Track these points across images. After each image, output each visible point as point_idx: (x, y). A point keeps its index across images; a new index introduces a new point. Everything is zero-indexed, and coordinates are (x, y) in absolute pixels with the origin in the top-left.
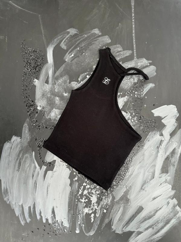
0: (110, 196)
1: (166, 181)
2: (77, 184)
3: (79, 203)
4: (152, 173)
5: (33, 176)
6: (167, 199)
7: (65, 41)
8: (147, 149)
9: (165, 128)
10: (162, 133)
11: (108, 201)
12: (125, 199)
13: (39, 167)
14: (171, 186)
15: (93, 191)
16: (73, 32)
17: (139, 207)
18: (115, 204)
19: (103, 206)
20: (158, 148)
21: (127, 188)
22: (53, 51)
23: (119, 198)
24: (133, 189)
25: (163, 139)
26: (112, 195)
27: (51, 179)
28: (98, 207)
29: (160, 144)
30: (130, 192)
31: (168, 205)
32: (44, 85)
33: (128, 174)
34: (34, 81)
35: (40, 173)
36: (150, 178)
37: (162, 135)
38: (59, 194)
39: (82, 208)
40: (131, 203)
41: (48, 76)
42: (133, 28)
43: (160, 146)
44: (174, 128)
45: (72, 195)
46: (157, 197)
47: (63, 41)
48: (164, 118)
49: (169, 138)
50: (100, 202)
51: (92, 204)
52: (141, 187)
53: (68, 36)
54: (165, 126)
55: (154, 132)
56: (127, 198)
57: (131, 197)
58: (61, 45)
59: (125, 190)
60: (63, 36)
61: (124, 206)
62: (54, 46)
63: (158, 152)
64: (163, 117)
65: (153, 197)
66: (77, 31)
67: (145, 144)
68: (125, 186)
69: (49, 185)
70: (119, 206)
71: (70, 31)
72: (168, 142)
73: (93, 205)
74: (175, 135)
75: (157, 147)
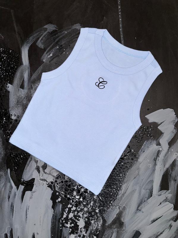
0: (100, 219)
1: (166, 200)
2: (61, 205)
3: (64, 228)
4: (150, 190)
5: (9, 197)
6: (169, 221)
7: (42, 39)
8: (142, 162)
9: (163, 135)
10: (159, 142)
11: (98, 225)
12: (119, 222)
13: (16, 187)
14: (172, 205)
15: (80, 214)
16: (51, 28)
17: (135, 231)
18: (106, 229)
19: (93, 232)
20: (155, 160)
21: (121, 209)
22: (29, 51)
23: (111, 221)
24: (127, 210)
25: (161, 149)
26: (103, 218)
27: (30, 200)
28: (86, 233)
29: (158, 155)
30: (124, 214)
31: (170, 229)
32: (19, 90)
33: (121, 193)
34: (7, 86)
35: (17, 194)
36: (147, 196)
37: (159, 144)
38: (40, 218)
39: (67, 234)
40: (125, 227)
41: (23, 80)
42: (120, 22)
43: (157, 157)
44: (173, 135)
45: (56, 219)
46: (157, 219)
47: (40, 39)
48: (161, 124)
49: (168, 148)
50: (88, 227)
51: (79, 230)
52: (136, 207)
53: (45, 33)
54: (163, 133)
55: (150, 141)
56: (120, 221)
57: (126, 219)
58: (37, 44)
59: (118, 212)
60: (39, 34)
61: (118, 232)
62: (29, 45)
63: (155, 164)
64: (159, 123)
65: (152, 219)
66: (56, 27)
67: (139, 156)
68: (117, 207)
69: (28, 207)
70: (112, 231)
71: (48, 27)
72: (167, 153)
73: (81, 231)
74: (175, 144)
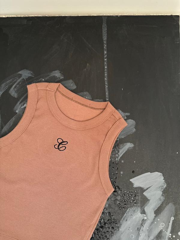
8: (124, 232)
9: (149, 202)
10: (144, 210)
16: (26, 74)
22: (0, 100)
25: (145, 218)
29: (142, 225)
37: (143, 212)
42: (106, 70)
43: (141, 227)
44: (160, 203)
47: (14, 86)
48: (147, 190)
49: (154, 217)
53: (19, 80)
54: (148, 200)
55: (133, 209)
58: (10, 92)
60: (13, 80)
62: (1, 93)
63: (139, 235)
64: (145, 188)
66: (32, 74)
67: (121, 225)
71: (23, 73)
72: (152, 223)
74: (161, 213)
75: (138, 229)
